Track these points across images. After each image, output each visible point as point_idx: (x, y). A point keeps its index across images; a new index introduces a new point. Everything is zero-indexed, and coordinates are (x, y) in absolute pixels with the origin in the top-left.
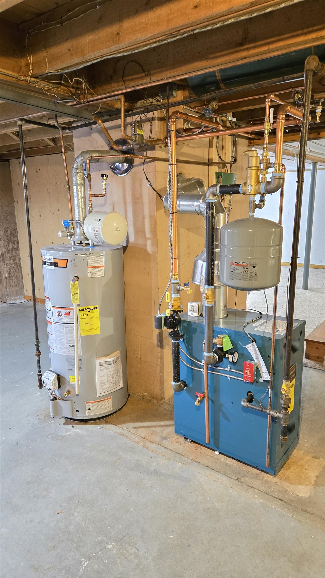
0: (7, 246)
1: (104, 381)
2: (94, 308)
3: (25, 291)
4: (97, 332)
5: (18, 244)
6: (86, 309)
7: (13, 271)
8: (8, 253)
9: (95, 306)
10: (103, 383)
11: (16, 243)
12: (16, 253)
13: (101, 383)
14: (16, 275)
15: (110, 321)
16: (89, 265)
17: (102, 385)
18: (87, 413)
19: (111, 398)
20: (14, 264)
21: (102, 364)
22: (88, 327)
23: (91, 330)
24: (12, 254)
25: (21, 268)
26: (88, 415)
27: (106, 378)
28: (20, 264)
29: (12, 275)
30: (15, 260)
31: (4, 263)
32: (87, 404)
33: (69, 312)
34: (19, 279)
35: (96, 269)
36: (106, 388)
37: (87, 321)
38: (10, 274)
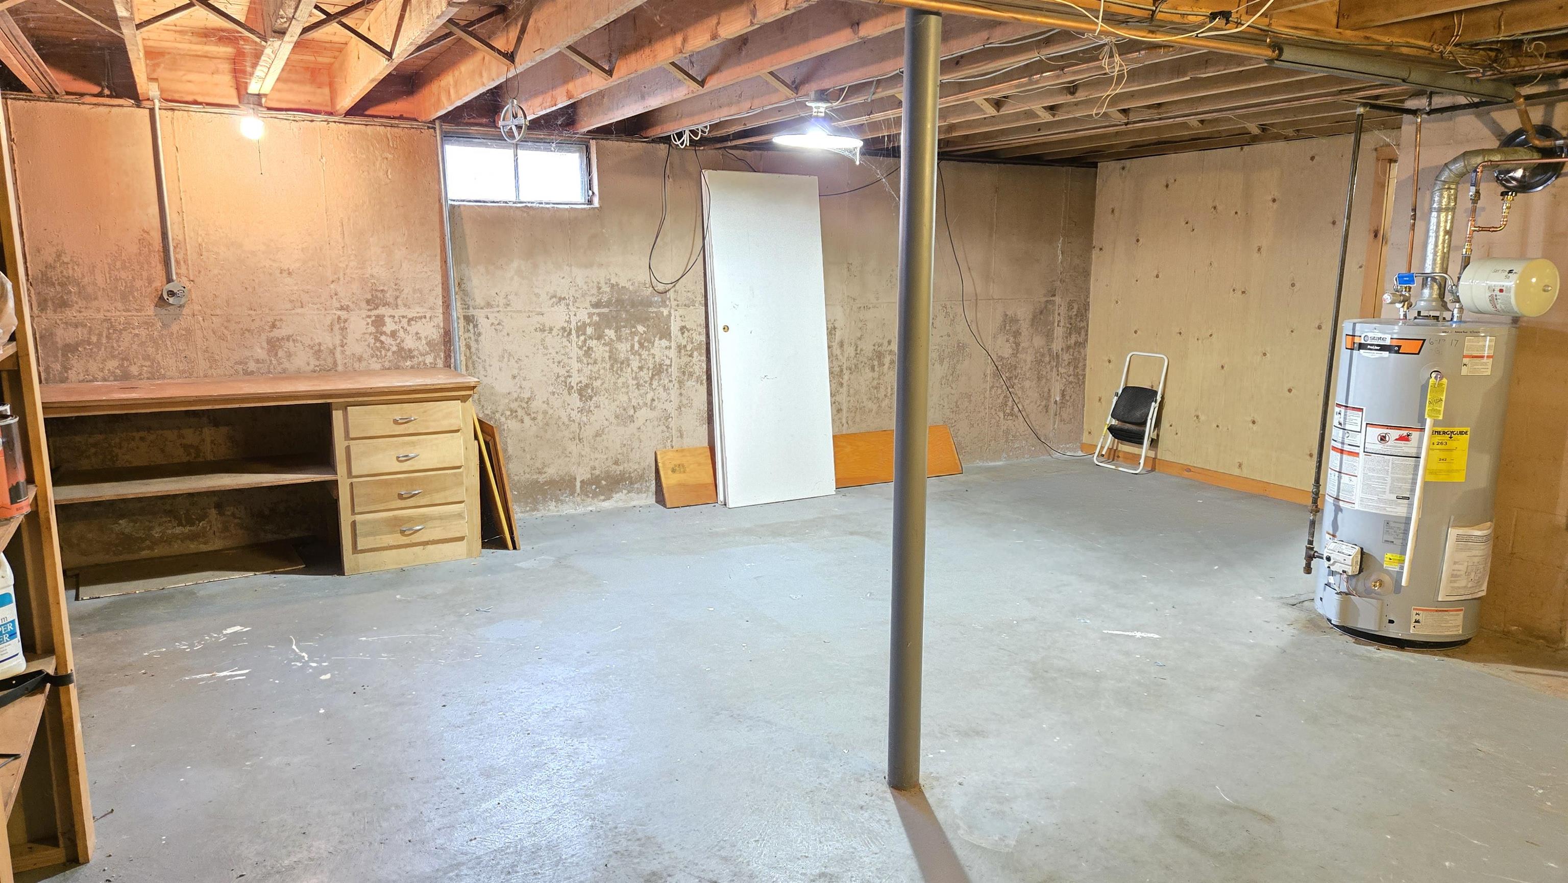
0: (1067, 337)
1: (1459, 573)
2: (1461, 433)
3: (1085, 434)
4: (1460, 477)
5: (1087, 335)
6: (1444, 433)
7: (1069, 391)
8: (1066, 353)
9: (1464, 429)
10: (1456, 576)
11: (1083, 333)
12: (1079, 352)
13: (1453, 576)
14: (1072, 397)
15: (1485, 462)
16: (1465, 353)
17: (1453, 579)
18: (1412, 628)
19: (1461, 610)
20: (1074, 375)
21: (1459, 538)
22: (1443, 466)
23: (1450, 471)
24: (1073, 355)
25: (1084, 386)
26: (1414, 633)
27: (1463, 568)
28: (1084, 376)
29: (1068, 398)
30: (1076, 367)
31: (1058, 371)
32: (1415, 612)
33: (1408, 435)
34: (1078, 407)
35: (1477, 360)
36: (1459, 588)
37: (1442, 455)
38: (1063, 395)
